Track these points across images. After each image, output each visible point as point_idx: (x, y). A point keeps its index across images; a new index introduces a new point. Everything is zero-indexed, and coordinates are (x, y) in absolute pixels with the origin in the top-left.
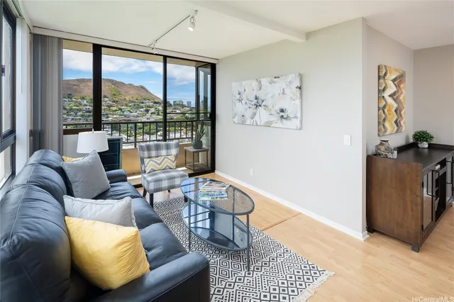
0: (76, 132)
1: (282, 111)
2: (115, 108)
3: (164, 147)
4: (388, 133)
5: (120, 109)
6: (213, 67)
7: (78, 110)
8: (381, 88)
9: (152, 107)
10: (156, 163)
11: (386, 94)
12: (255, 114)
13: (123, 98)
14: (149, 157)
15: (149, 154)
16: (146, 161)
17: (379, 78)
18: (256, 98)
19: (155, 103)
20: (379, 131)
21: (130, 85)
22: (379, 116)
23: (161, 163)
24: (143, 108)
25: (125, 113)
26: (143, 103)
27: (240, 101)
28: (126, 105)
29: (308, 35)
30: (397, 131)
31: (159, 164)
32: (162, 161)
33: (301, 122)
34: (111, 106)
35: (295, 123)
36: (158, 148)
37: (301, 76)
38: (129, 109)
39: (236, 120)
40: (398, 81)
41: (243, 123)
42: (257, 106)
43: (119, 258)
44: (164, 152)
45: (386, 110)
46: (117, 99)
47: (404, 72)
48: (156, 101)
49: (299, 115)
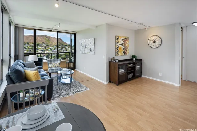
0: (28, 55)
1: (91, 49)
2: (47, 48)
4: (119, 55)
5: (50, 49)
6: (75, 34)
7: (31, 49)
8: (117, 42)
9: (64, 48)
10: (53, 65)
11: (118, 44)
12: (85, 50)
13: (51, 43)
14: (51, 63)
15: (51, 62)
16: (50, 64)
17: (116, 39)
18: (85, 45)
19: (65, 46)
20: (116, 54)
21: (54, 38)
22: (116, 50)
24: (60, 48)
25: (52, 50)
26: (60, 46)
27: (81, 46)
28: (53, 47)
29: (97, 27)
30: (124, 55)
32: (55, 65)
33: (95, 52)
34: (46, 47)
35: (93, 53)
36: (54, 61)
37: (95, 39)
38: (54, 48)
39: (80, 52)
40: (125, 40)
41: (82, 53)
42: (85, 47)
43: (34, 76)
44: (56, 62)
45: (118, 49)
46: (48, 44)
47: (128, 37)
48: (66, 45)
49: (94, 50)
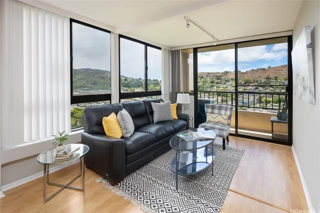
3: (217, 108)
10: (213, 117)
14: (211, 113)
23: (215, 118)
31: (214, 118)
32: (216, 117)
